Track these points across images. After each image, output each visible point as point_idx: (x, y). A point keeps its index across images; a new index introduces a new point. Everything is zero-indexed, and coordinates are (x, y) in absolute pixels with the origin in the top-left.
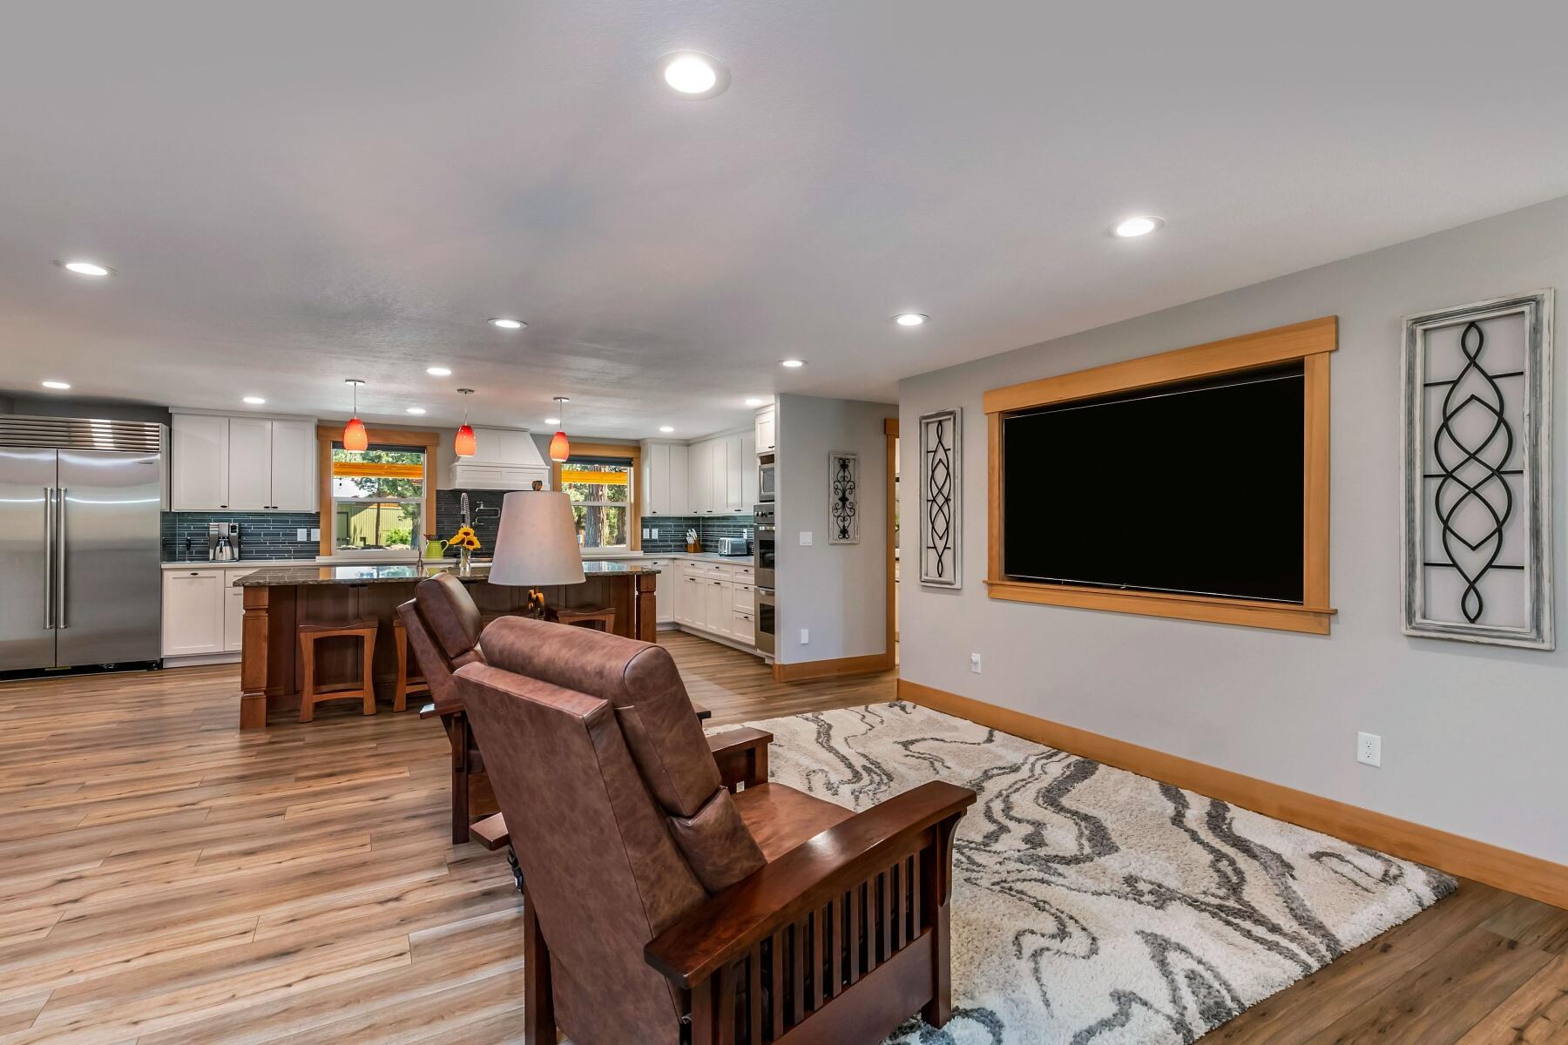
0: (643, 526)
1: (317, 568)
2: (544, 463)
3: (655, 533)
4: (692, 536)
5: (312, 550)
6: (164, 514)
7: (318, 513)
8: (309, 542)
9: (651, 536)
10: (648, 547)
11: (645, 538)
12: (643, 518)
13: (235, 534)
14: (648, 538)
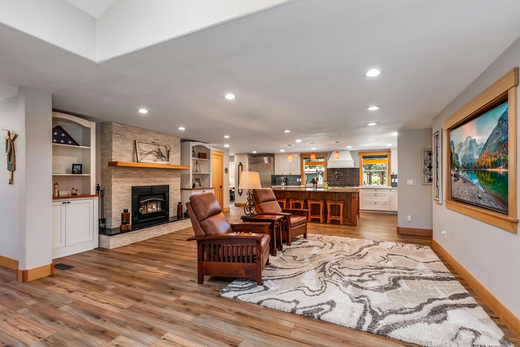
0: (392, 178)
1: (301, 188)
2: (352, 159)
5: (299, 184)
6: (272, 176)
7: (301, 175)
8: (299, 182)
9: (395, 181)
10: (394, 185)
11: (392, 182)
12: (391, 175)
13: (285, 180)
14: (394, 182)
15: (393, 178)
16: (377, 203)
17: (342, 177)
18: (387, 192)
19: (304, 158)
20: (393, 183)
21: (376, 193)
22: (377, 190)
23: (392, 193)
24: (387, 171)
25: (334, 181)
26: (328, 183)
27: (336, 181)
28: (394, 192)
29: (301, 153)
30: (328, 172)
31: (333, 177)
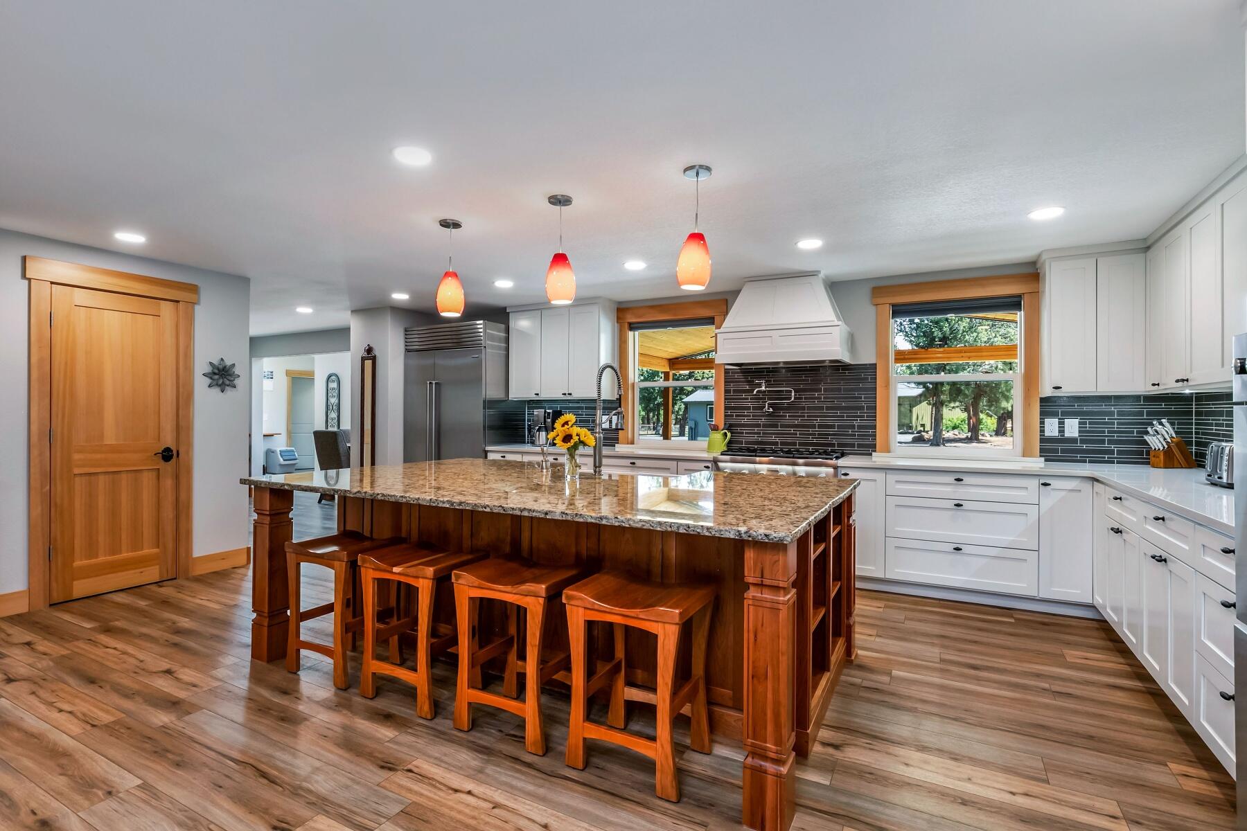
0: (1045, 414)
2: (838, 320)
3: (1072, 428)
4: (1161, 435)
5: (614, 437)
9: (1062, 431)
10: (1056, 451)
11: (1047, 434)
12: (1043, 400)
13: (549, 420)
14: (1056, 433)
15: (1053, 414)
16: (965, 549)
17: (790, 407)
18: (1023, 493)
19: (632, 327)
20: (1052, 440)
21: (960, 492)
22: (967, 479)
23: (1050, 499)
24: (1016, 377)
25: (758, 426)
26: (725, 435)
27: (765, 426)
28: (1063, 493)
29: (620, 303)
30: (732, 387)
31: (754, 408)
